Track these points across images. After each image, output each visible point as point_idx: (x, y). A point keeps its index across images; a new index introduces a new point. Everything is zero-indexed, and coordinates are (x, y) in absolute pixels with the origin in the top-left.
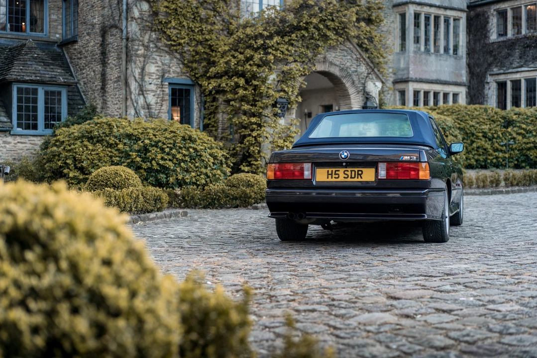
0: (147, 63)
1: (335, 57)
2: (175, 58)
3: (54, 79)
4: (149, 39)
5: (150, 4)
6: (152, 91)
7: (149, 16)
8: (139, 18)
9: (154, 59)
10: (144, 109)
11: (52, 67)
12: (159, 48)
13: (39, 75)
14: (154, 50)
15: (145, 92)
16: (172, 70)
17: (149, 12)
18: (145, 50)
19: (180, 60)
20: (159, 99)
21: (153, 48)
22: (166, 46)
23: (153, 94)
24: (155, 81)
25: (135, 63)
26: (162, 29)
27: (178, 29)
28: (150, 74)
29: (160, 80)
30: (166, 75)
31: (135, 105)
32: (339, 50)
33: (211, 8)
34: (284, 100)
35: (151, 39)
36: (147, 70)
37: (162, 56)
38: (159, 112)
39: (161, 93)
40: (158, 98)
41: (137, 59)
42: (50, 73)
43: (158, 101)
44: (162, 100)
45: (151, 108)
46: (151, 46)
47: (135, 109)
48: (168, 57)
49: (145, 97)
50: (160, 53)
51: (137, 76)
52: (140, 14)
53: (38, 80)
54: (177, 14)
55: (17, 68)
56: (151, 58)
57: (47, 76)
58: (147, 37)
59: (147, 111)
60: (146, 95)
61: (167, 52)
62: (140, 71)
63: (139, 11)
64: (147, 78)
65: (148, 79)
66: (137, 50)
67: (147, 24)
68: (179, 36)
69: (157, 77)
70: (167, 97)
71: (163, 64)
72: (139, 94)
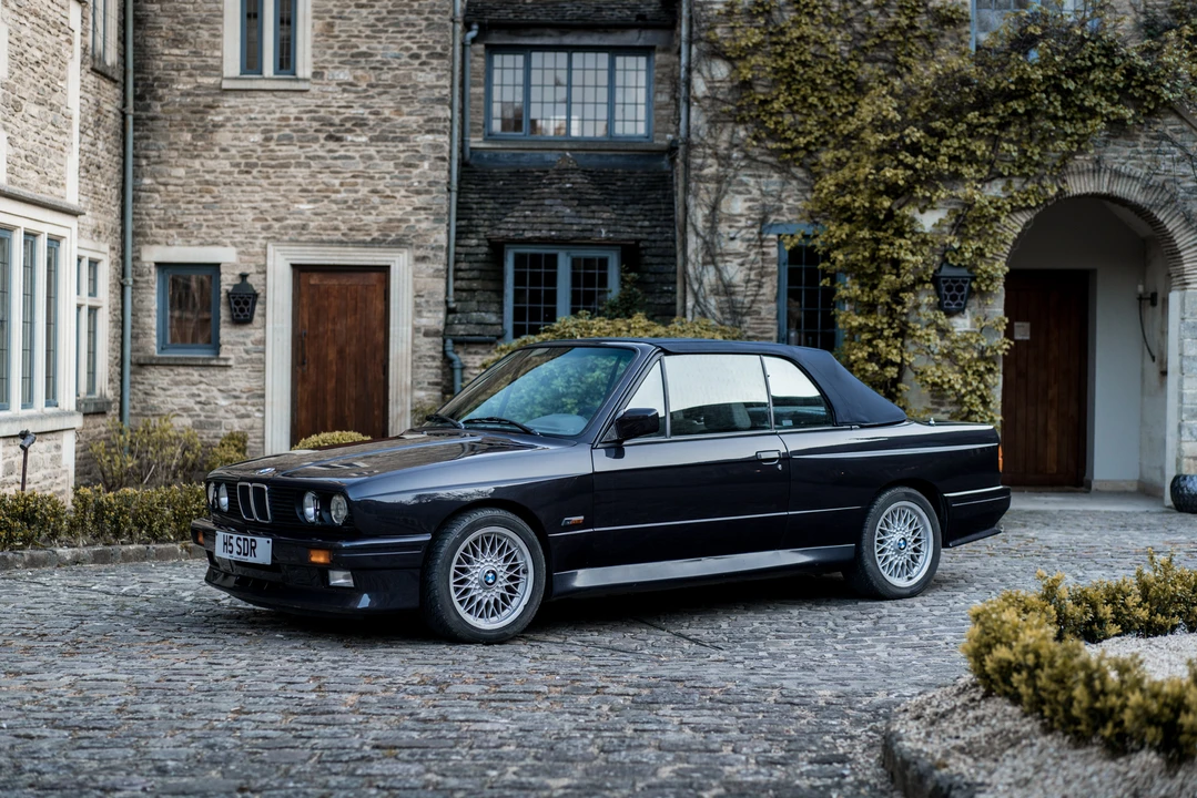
0: (726, 192)
1: (1129, 158)
2: (795, 178)
3: (587, 234)
4: (731, 143)
5: (732, 64)
6: (738, 254)
7: (731, 90)
8: (706, 97)
9: (742, 183)
10: (717, 294)
11: (593, 208)
12: (755, 160)
13: (559, 226)
14: (743, 164)
15: (718, 258)
16: (785, 206)
17: (731, 81)
18: (720, 165)
19: (805, 183)
20: (753, 273)
21: (737, 159)
22: (772, 152)
23: (740, 261)
24: (743, 232)
25: (696, 196)
26: (758, 116)
27: (801, 114)
28: (732, 218)
29: (755, 231)
30: (772, 218)
31: (696, 287)
32: (1143, 139)
33: (890, 57)
34: (964, 272)
35: (736, 141)
36: (724, 210)
37: (760, 177)
38: (753, 302)
39: (759, 258)
40: (751, 269)
41: (702, 186)
42: (584, 221)
43: (752, 277)
44: (762, 274)
45: (733, 293)
46: (735, 155)
47: (696, 295)
48: (776, 177)
49: (718, 270)
50: (757, 169)
51: (700, 224)
52: (710, 88)
53: (551, 237)
54: (794, 79)
55: (517, 214)
56: (734, 182)
57: (575, 227)
58: (725, 136)
59: (723, 299)
60: (721, 265)
61: (772, 166)
62: (707, 212)
63: (707, 82)
64: (723, 228)
65: (728, 229)
66: (701, 167)
67: (725, 108)
68: (800, 129)
69: (750, 222)
70: (773, 268)
71: (764, 194)
72: (705, 264)
